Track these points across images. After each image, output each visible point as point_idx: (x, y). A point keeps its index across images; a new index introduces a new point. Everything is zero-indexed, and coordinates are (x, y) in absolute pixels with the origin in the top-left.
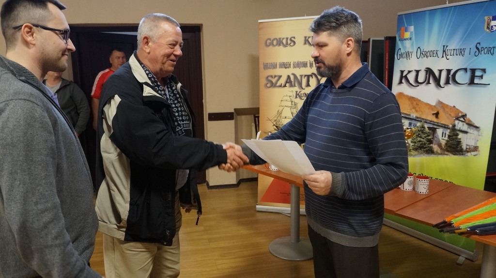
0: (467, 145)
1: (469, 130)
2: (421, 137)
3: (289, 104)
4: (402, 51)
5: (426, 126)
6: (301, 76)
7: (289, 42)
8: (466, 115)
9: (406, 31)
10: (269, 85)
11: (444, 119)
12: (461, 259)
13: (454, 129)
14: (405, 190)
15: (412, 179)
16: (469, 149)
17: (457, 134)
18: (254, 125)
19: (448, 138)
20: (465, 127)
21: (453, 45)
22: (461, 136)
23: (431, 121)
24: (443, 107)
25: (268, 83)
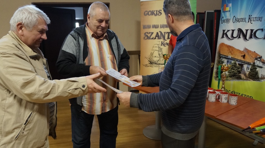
0: (262, 75)
1: (263, 66)
2: (234, 69)
3: (157, 49)
4: (224, 18)
5: (237, 63)
6: (165, 33)
7: (158, 13)
8: (262, 57)
9: (227, 7)
10: (146, 38)
11: (248, 59)
12: (256, 142)
13: (254, 65)
14: (222, 102)
15: (227, 96)
16: (263, 77)
17: (256, 68)
18: (139, 60)
19: (250, 71)
20: (261, 64)
21: (255, 15)
22: (258, 69)
23: (240, 60)
24: (247, 52)
25: (145, 37)
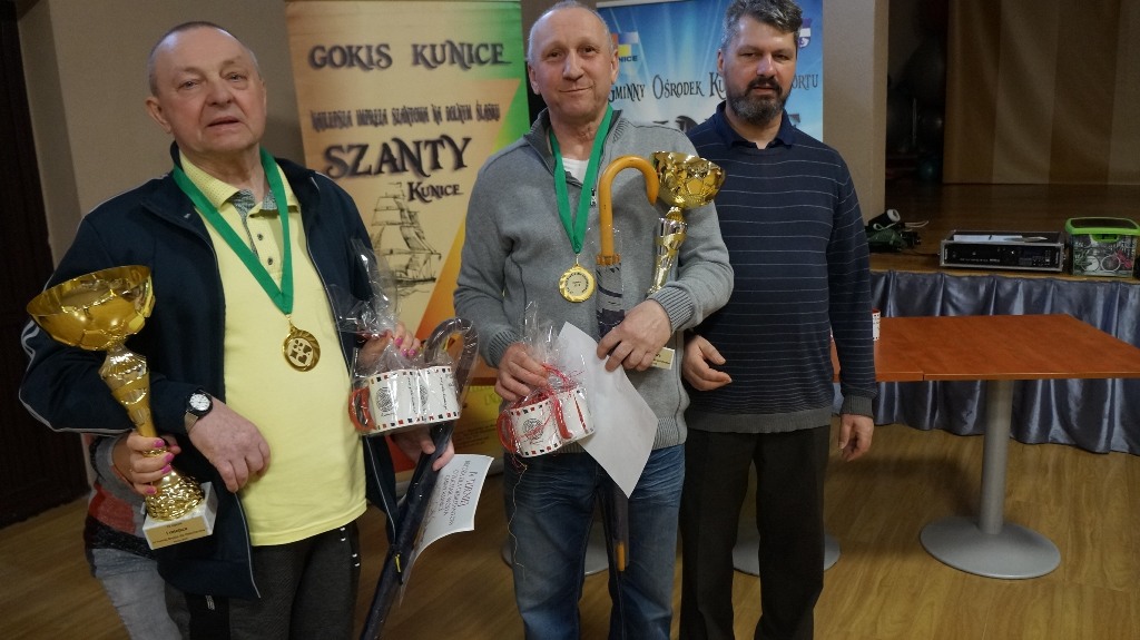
3: (395, 216)
6: (417, 144)
7: (375, 57)
9: (621, 43)
25: (331, 168)
